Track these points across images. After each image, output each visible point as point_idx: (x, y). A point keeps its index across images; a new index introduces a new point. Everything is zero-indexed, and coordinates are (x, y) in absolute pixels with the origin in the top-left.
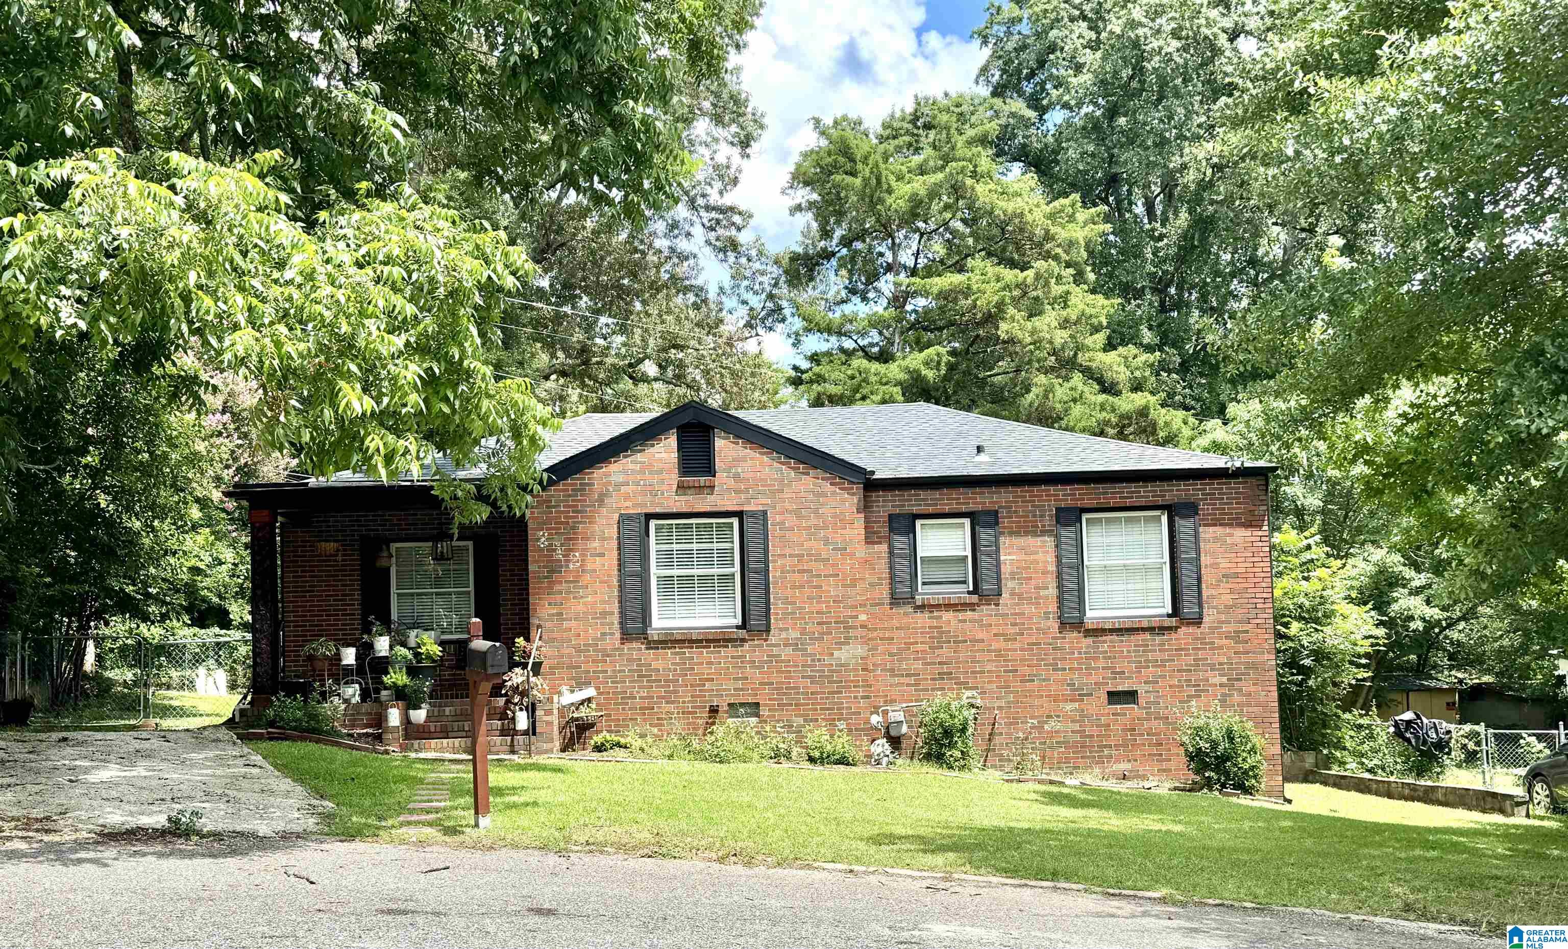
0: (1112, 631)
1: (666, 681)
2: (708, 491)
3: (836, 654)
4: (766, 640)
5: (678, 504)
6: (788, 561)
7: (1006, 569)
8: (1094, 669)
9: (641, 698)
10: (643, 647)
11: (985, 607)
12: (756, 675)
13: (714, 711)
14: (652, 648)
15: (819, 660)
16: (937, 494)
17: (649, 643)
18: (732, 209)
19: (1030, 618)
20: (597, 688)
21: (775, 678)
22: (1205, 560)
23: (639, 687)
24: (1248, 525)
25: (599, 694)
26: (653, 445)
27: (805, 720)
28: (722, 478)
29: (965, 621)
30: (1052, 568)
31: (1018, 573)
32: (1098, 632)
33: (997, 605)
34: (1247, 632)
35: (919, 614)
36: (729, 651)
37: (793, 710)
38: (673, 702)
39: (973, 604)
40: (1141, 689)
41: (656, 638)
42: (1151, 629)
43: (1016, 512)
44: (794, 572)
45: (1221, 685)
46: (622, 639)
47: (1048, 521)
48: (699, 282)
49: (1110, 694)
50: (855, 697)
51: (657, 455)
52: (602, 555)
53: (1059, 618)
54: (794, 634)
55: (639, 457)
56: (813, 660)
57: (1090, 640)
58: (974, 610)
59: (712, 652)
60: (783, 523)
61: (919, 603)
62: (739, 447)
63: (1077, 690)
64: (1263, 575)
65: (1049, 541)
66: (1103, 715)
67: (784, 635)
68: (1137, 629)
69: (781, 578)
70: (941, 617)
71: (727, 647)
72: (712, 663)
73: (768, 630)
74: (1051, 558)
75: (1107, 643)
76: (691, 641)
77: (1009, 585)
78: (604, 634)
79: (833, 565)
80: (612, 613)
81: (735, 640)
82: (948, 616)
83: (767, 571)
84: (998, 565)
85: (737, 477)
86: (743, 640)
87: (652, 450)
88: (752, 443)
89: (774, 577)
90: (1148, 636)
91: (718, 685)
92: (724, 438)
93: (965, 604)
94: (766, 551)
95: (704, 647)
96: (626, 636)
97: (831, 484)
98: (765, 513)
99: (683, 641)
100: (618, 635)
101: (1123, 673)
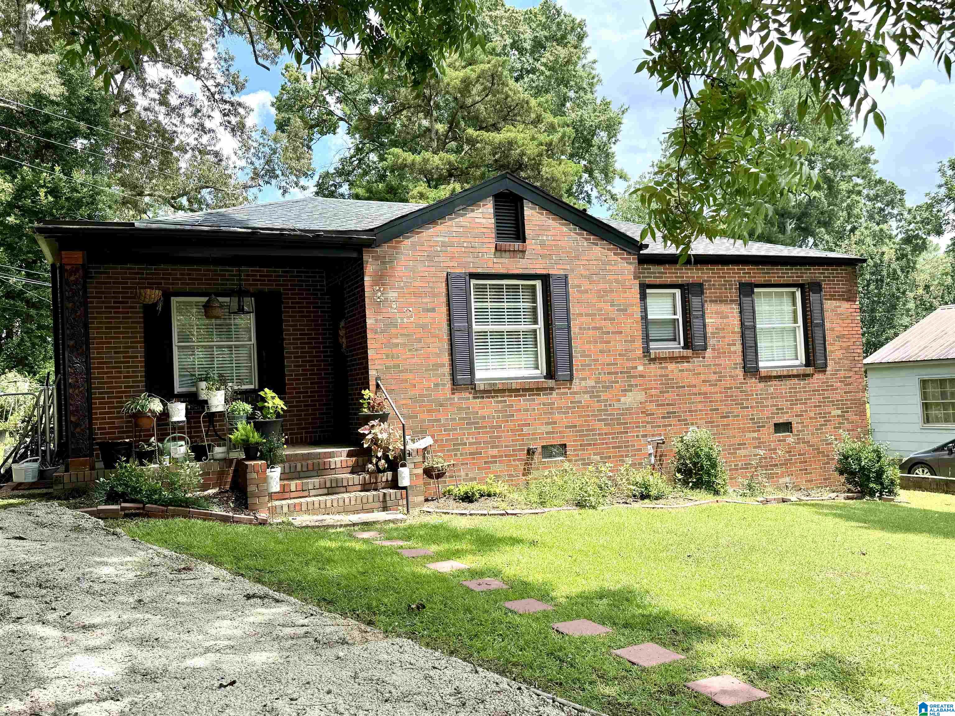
0: (776, 377)
1: (491, 427)
2: (520, 255)
3: (623, 399)
4: (570, 389)
5: (496, 265)
6: (584, 319)
7: (709, 330)
8: (766, 406)
9: (470, 444)
10: (471, 396)
11: (695, 360)
12: (562, 420)
13: (530, 452)
14: (478, 397)
15: (610, 405)
16: (661, 269)
17: (476, 392)
18: (240, 104)
19: (725, 368)
20: (433, 437)
21: (578, 421)
22: (827, 325)
23: (469, 434)
24: (848, 300)
25: (436, 441)
26: (473, 211)
27: (601, 458)
28: (531, 244)
29: (683, 371)
30: (737, 329)
31: (716, 333)
32: (768, 378)
33: (704, 358)
34: (850, 377)
35: (652, 366)
36: (543, 398)
37: (592, 450)
38: (497, 447)
39: (687, 357)
40: (794, 421)
41: (482, 388)
42: (797, 376)
43: (714, 285)
44: (589, 329)
45: (838, 416)
46: (453, 389)
47: (734, 293)
48: (217, 148)
49: (776, 425)
50: (637, 436)
51: (477, 220)
52: (433, 310)
53: (744, 367)
54: (591, 383)
55: (460, 220)
56: (605, 406)
57: (762, 384)
58: (689, 362)
59: (528, 400)
60: (580, 286)
61: (653, 356)
62: (544, 218)
63: (756, 423)
64: (857, 336)
65: (735, 308)
66: (772, 442)
67: (583, 383)
68: (789, 376)
69: (579, 333)
70: (667, 368)
71: (539, 395)
72: (527, 410)
73: (571, 380)
74: (736, 322)
75: (772, 387)
76: (511, 390)
77: (711, 342)
78: (436, 385)
79: (617, 323)
80: (444, 365)
81: (545, 389)
82: (671, 366)
83: (569, 327)
84: (704, 326)
85: (542, 244)
86: (552, 389)
87: (472, 215)
88: (554, 214)
89: (575, 334)
90: (796, 381)
91: (534, 429)
92: (532, 208)
93: (683, 357)
94: (568, 310)
95: (521, 396)
96: (455, 385)
97: (615, 254)
98: (566, 277)
99: (503, 391)
100: (449, 385)
101: (783, 409)
